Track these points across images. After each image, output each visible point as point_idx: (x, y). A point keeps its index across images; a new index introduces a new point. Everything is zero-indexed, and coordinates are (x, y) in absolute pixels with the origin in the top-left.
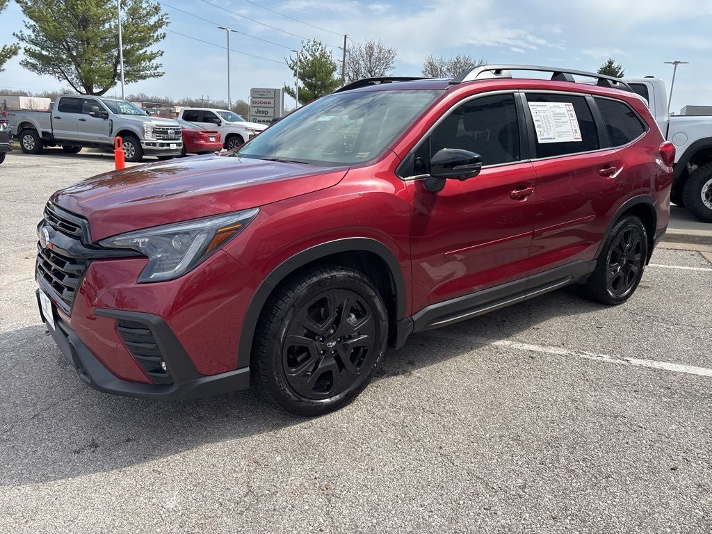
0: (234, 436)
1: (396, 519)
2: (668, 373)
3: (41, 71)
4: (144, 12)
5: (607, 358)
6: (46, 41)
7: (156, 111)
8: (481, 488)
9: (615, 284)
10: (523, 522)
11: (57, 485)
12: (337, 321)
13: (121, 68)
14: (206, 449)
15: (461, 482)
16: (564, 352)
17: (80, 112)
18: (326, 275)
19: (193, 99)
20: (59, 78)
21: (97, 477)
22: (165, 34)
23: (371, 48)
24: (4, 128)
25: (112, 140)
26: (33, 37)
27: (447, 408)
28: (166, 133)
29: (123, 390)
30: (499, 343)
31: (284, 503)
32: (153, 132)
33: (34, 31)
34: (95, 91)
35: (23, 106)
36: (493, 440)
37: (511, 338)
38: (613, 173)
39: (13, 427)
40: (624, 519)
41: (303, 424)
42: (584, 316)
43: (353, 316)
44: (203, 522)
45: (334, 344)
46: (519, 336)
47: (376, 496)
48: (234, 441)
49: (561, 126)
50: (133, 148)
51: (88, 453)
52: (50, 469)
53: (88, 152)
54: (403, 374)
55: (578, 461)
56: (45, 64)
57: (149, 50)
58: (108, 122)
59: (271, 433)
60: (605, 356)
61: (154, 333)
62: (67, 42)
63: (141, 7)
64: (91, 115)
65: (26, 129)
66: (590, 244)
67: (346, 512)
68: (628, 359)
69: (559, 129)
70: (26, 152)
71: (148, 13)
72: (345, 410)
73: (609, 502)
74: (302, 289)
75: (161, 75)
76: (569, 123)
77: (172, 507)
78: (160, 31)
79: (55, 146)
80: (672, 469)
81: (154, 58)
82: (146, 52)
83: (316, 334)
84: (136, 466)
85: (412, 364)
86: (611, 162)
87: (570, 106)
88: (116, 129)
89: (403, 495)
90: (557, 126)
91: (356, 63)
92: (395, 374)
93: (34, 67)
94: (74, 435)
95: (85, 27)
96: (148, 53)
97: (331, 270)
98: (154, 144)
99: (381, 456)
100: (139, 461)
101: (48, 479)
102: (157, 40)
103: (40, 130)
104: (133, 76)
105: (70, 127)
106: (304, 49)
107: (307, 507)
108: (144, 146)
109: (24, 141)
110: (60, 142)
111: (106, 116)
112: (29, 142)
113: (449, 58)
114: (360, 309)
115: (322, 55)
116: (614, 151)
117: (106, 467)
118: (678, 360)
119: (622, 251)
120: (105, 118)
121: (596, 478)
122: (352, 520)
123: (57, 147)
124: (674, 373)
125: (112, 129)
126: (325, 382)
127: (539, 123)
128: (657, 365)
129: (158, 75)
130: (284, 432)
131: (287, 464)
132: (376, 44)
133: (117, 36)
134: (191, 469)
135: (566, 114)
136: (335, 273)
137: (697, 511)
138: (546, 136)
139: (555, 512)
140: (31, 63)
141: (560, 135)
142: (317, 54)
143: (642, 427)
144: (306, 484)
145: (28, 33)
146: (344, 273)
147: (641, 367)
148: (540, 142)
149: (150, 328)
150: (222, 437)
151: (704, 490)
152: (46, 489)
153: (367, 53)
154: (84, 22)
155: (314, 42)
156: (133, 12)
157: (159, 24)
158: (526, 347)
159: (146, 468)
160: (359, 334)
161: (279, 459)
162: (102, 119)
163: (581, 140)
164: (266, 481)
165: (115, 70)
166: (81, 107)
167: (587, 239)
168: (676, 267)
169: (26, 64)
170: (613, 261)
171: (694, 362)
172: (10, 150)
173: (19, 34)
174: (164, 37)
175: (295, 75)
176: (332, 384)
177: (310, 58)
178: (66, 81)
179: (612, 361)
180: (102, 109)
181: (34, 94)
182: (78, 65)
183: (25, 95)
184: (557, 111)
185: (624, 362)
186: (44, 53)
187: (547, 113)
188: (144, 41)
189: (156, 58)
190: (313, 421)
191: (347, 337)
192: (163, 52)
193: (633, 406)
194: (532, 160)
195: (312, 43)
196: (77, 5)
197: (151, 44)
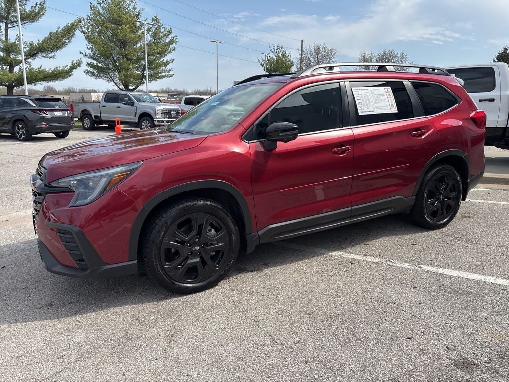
0: (132, 304)
1: (205, 356)
2: (446, 276)
3: (97, 77)
4: (162, 35)
5: (406, 265)
6: (100, 57)
7: (176, 99)
8: (269, 341)
9: (434, 214)
10: (284, 362)
11: (20, 326)
12: (199, 233)
13: (147, 73)
14: (112, 310)
15: (258, 337)
16: (377, 260)
17: (117, 102)
18: (189, 204)
19: (202, 90)
20: (108, 80)
21: (45, 322)
22: (175, 48)
23: (318, 48)
24: (68, 114)
25: (136, 120)
26: (92, 54)
27: (274, 293)
28: (170, 114)
29: (63, 272)
30: (334, 253)
31: (142, 343)
32: (162, 114)
33: (92, 51)
34: (131, 87)
35: (93, 99)
36: (294, 314)
37: (345, 250)
38: (423, 134)
39: (11, 293)
40: (353, 366)
41: (177, 299)
42: (407, 237)
43: (213, 231)
44: (91, 350)
45: (198, 248)
46: (351, 249)
47: (199, 343)
48: (131, 307)
49: (379, 103)
50: (149, 125)
51: (45, 309)
52: (21, 317)
53: (124, 128)
54: (257, 271)
55: (344, 329)
56: (100, 71)
57: (165, 59)
58: (133, 108)
59: (155, 303)
60: (406, 264)
61: (75, 237)
62: (113, 58)
63: (160, 32)
64: (124, 104)
65: (85, 114)
66: (407, 185)
67: (176, 350)
68: (421, 266)
69: (378, 105)
70: (85, 129)
71: (164, 35)
72: (207, 292)
73: (349, 355)
74: (173, 212)
75: (172, 76)
76: (386, 101)
77: (77, 341)
78: (172, 47)
79: (103, 124)
80: (408, 338)
81: (168, 64)
82: (163, 60)
83: (185, 242)
84: (68, 318)
85: (267, 265)
86: (422, 127)
87: (389, 89)
88: (139, 113)
89: (217, 343)
90: (376, 103)
91: (308, 60)
92: (252, 271)
93: (93, 74)
94: (42, 299)
95: (124, 47)
96: (165, 61)
97: (194, 200)
98: (162, 122)
99: (215, 320)
100: (71, 315)
101: (17, 321)
102: (170, 52)
103: (93, 115)
104: (154, 77)
105: (111, 112)
106: (271, 52)
107: (154, 346)
108: (156, 123)
109: (84, 122)
110: (106, 122)
111: (133, 104)
112: (87, 123)
113: (377, 52)
114: (218, 226)
115: (284, 56)
116: (425, 119)
117: (52, 317)
118: (460, 268)
119: (438, 190)
120: (132, 106)
121: (349, 340)
122: (177, 355)
123: (104, 125)
124: (450, 277)
125: (136, 113)
126: (192, 273)
127: (360, 101)
128: (440, 270)
129: (170, 76)
130: (163, 303)
131: (155, 321)
132: (322, 45)
133: (144, 52)
134: (98, 321)
135: (385, 94)
136: (196, 202)
137: (409, 365)
138: (366, 110)
139: (309, 358)
140: (91, 72)
141: (378, 108)
142: (280, 55)
143: (403, 311)
144: (161, 333)
145: (89, 52)
146: (203, 202)
147: (428, 272)
148: (360, 114)
149: (72, 233)
150: (125, 304)
151: (423, 353)
152: (14, 327)
153: (315, 52)
154: (123, 44)
155: (278, 46)
156: (155, 36)
157: (172, 42)
158: (353, 256)
159: (73, 320)
160: (218, 243)
161: (152, 318)
162: (130, 106)
163: (397, 112)
164: (138, 330)
165: (143, 73)
166: (118, 99)
167: (406, 181)
168: (501, 203)
169: (87, 72)
170: (429, 198)
171: (471, 270)
172: (72, 128)
173: (84, 53)
174: (174, 50)
175: (265, 70)
176: (198, 274)
177: (275, 58)
178: (113, 82)
179: (409, 267)
180: (130, 99)
181: (101, 91)
182: (119, 71)
183: (95, 91)
184: (377, 92)
185: (417, 268)
186: (100, 65)
187: (368, 94)
188: (161, 54)
189: (170, 64)
190: (184, 297)
191: (209, 244)
192: (174, 60)
193: (407, 297)
194: (352, 127)
195: (276, 47)
196: (118, 32)
197: (166, 55)
